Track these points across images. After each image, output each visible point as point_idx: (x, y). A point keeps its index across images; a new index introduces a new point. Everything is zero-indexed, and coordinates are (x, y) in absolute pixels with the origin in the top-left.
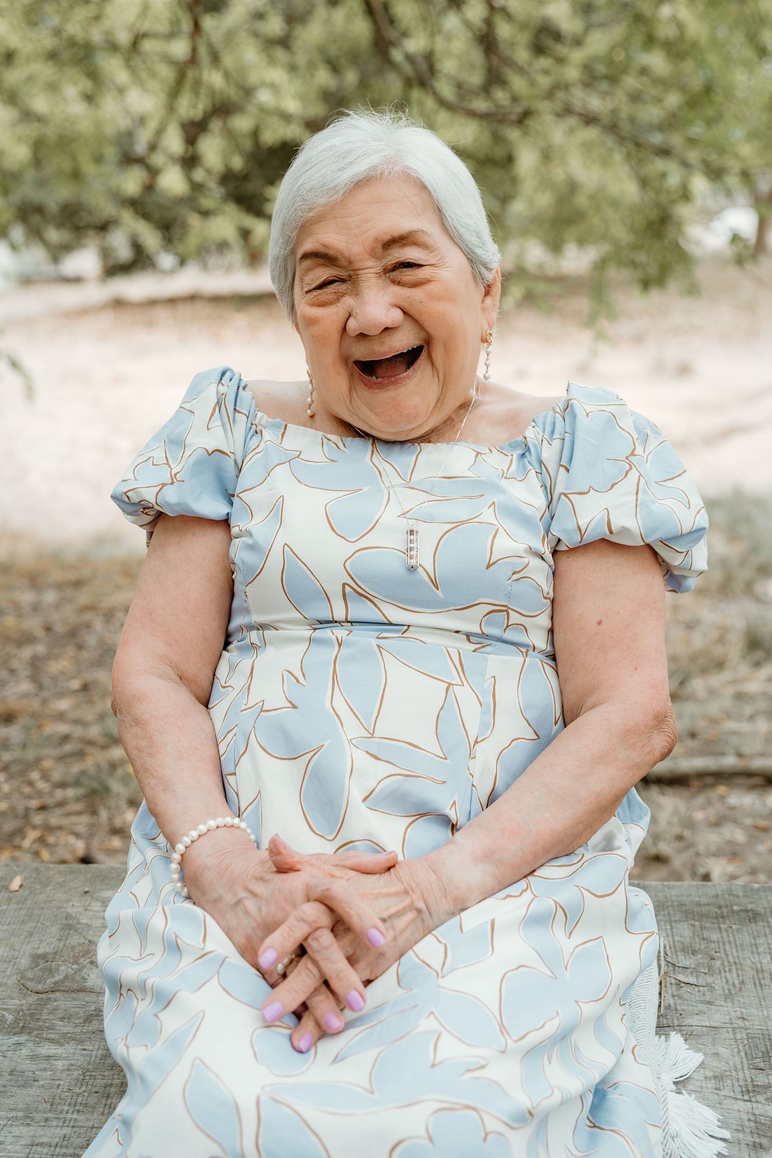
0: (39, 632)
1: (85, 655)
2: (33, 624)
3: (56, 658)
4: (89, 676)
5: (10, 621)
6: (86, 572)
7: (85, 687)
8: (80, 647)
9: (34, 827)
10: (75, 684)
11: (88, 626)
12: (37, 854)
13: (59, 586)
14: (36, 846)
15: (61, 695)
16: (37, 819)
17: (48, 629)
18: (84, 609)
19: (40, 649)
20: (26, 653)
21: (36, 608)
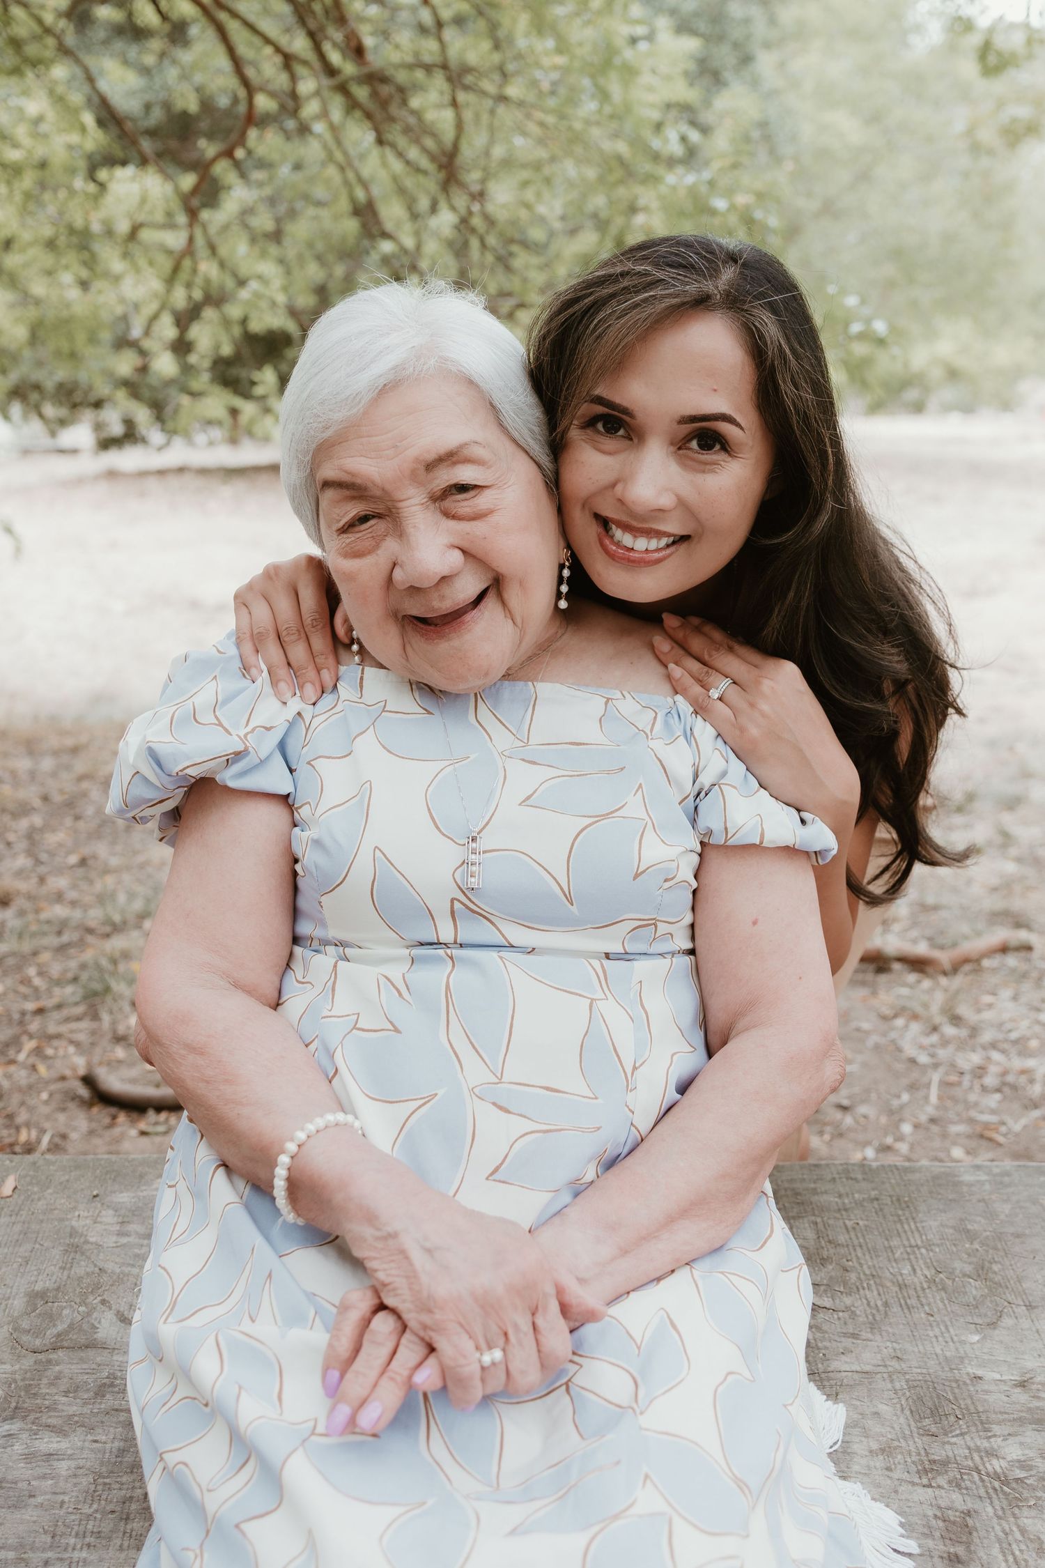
0: (37, 803)
1: (81, 825)
2: (30, 794)
3: (54, 831)
4: (86, 851)
5: (7, 789)
6: (83, 739)
7: (83, 862)
8: (77, 818)
9: (31, 1037)
10: (73, 859)
11: (84, 794)
12: (34, 1068)
13: (56, 753)
14: (32, 1060)
15: (60, 871)
16: (34, 1026)
17: (45, 799)
18: (81, 778)
19: (37, 820)
20: (24, 824)
21: (33, 775)
